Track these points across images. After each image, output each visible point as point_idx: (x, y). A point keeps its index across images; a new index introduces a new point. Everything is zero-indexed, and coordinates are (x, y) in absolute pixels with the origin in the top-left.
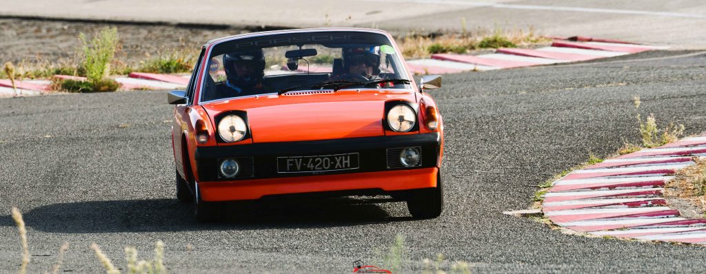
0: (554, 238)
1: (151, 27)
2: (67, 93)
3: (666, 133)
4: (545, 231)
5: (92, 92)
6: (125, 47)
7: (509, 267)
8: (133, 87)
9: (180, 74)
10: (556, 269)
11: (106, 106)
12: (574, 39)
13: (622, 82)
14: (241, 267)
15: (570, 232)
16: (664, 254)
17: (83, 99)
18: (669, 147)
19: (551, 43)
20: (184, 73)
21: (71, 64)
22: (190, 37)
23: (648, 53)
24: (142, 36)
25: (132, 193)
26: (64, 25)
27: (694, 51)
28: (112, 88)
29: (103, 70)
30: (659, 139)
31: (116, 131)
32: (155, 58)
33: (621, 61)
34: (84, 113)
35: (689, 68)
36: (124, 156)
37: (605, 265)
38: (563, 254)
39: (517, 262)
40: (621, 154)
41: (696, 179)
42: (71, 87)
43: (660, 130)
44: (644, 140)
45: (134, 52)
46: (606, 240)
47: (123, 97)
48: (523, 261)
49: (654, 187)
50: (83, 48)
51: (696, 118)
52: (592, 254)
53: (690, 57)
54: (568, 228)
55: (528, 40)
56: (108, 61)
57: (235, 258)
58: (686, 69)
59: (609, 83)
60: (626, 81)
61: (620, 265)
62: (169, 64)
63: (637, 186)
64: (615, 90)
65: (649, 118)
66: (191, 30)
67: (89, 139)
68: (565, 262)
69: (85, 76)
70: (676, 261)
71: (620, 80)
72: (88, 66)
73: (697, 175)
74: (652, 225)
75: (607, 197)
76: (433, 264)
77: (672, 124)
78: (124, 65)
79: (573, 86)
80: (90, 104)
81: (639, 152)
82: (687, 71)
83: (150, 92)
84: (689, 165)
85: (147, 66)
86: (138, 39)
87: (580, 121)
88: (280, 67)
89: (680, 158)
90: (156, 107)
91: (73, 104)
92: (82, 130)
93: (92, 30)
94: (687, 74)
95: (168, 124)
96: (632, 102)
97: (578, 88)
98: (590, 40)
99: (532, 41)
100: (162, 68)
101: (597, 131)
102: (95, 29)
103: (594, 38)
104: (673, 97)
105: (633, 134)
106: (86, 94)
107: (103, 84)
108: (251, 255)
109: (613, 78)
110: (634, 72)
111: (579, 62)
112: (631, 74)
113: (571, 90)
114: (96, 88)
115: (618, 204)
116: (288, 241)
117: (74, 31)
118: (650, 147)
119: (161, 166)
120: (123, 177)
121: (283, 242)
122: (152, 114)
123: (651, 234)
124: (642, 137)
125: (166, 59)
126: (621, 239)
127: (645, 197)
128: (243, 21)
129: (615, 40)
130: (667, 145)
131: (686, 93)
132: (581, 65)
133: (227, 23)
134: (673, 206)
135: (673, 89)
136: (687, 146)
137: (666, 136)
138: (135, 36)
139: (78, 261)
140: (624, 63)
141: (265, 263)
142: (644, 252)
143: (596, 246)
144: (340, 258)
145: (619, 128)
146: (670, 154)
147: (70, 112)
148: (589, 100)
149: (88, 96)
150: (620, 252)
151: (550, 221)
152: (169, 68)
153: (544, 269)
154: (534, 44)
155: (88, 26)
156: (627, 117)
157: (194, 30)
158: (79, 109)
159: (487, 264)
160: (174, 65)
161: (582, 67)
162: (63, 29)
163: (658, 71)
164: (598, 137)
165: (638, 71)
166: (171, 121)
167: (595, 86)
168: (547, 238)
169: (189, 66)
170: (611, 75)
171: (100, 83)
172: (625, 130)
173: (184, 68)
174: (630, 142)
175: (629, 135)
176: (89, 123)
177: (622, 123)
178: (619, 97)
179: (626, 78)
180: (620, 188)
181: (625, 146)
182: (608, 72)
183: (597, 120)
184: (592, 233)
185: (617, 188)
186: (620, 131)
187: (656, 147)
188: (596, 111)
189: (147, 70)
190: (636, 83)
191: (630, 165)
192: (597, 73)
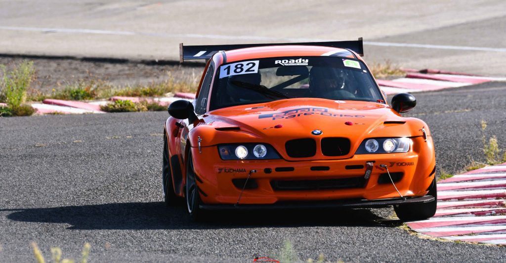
0: (412, 242)
1: (60, 61)
4: (404, 236)
5: (11, 116)
6: (39, 77)
8: (47, 112)
9: (87, 101)
11: (23, 128)
12: (425, 71)
13: (467, 109)
15: (425, 237)
17: (4, 122)
19: (405, 75)
20: (91, 100)
22: (93, 69)
23: (489, 84)
24: (52, 69)
25: (48, 203)
28: (29, 113)
29: (21, 97)
30: (500, 158)
31: (33, 149)
32: (67, 86)
33: (465, 91)
34: (5, 134)
36: (40, 171)
38: (421, 256)
40: (468, 170)
43: (501, 150)
44: (487, 158)
45: (46, 81)
46: (457, 244)
47: (38, 121)
49: (497, 199)
50: (3, 78)
52: (446, 255)
54: (424, 233)
55: (385, 72)
56: (25, 89)
57: (139, 258)
59: (456, 109)
60: (471, 107)
62: (77, 92)
64: (461, 115)
65: (492, 140)
66: (95, 63)
67: (10, 157)
69: (5, 102)
71: (465, 107)
72: (9, 93)
74: (496, 231)
75: (457, 207)
78: (38, 93)
79: (425, 112)
80: (10, 126)
81: (482, 169)
83: (61, 116)
85: (58, 94)
86: (49, 70)
88: (173, 95)
90: (67, 129)
92: (4, 148)
95: (78, 144)
96: (478, 125)
97: (429, 113)
98: (439, 73)
99: (389, 73)
100: (72, 95)
101: (447, 150)
102: (12, 62)
103: (442, 71)
105: (478, 153)
106: (6, 118)
107: (21, 109)
108: (153, 256)
109: (460, 105)
110: (476, 100)
111: (430, 91)
112: (475, 102)
113: (423, 116)
114: (15, 112)
115: (466, 213)
116: (183, 244)
118: (493, 165)
119: (73, 179)
120: (40, 189)
121: (180, 245)
122: (63, 135)
123: (496, 239)
124: (485, 155)
125: (75, 88)
126: (469, 243)
127: (490, 207)
128: (140, 55)
129: (460, 73)
132: (431, 94)
133: (126, 57)
138: (46, 69)
140: (467, 92)
142: (491, 254)
145: (465, 147)
148: (439, 124)
149: (8, 120)
151: (409, 227)
152: (77, 96)
154: (390, 75)
155: (6, 60)
156: (473, 139)
157: (97, 63)
160: (82, 93)
161: (432, 95)
163: (498, 99)
164: (448, 155)
165: (480, 99)
166: (81, 141)
167: (443, 112)
168: (406, 242)
169: (94, 94)
170: (457, 102)
171: (18, 108)
172: (471, 149)
173: (89, 96)
174: (475, 160)
175: (475, 154)
176: (9, 143)
177: (468, 144)
178: (465, 122)
179: (471, 105)
180: (468, 199)
181: (471, 163)
182: (455, 100)
183: (446, 141)
184: (444, 238)
185: (465, 199)
186: (467, 151)
187: (498, 164)
188: (445, 133)
189: (58, 97)
190: (480, 109)
191: (475, 180)
192: (445, 101)
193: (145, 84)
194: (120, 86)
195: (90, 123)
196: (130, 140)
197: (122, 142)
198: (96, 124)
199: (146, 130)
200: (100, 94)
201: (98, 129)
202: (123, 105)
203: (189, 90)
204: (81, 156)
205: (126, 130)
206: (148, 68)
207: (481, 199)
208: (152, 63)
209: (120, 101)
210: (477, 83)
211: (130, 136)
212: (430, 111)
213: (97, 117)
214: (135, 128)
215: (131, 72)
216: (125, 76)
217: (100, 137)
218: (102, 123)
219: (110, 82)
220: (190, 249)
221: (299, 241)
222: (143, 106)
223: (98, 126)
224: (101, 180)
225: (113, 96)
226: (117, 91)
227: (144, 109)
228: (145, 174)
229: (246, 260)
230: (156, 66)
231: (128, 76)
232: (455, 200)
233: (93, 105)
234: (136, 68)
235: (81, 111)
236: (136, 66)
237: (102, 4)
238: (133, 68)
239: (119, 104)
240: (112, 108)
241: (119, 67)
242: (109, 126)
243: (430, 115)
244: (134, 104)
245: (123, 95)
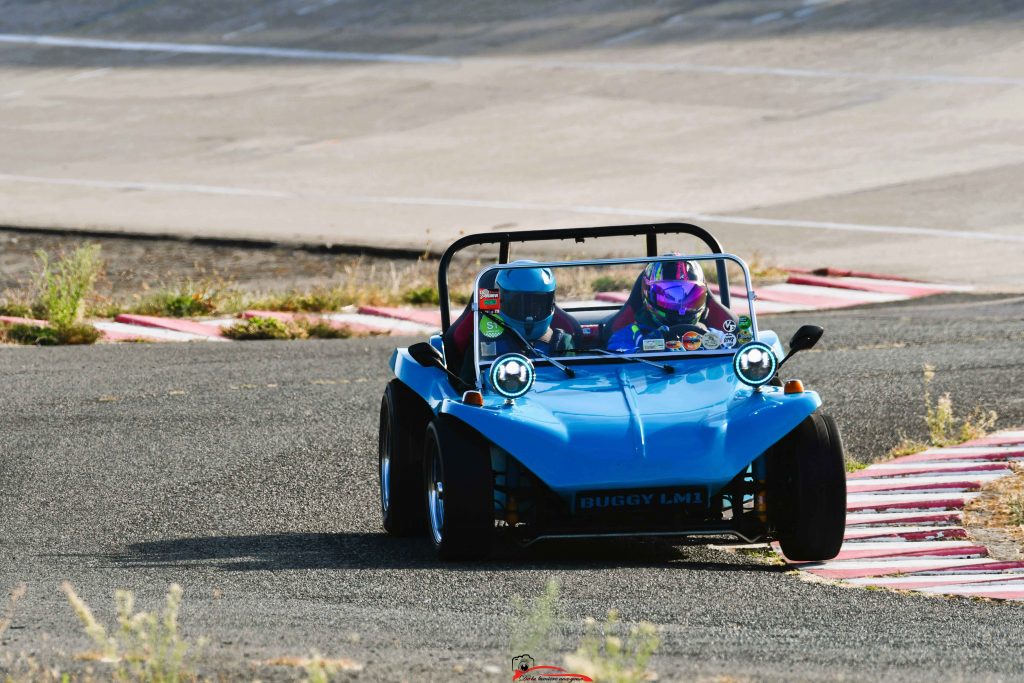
0: (788, 588)
1: (151, 244)
2: (16, 345)
3: (968, 424)
4: (774, 577)
5: (56, 344)
6: (108, 274)
7: (717, 633)
8: (121, 338)
9: (197, 318)
10: (792, 637)
11: (78, 367)
12: (823, 272)
13: (898, 342)
14: (293, 625)
15: (813, 579)
16: (962, 617)
17: (43, 356)
18: (972, 447)
19: (786, 277)
20: (204, 317)
21: (23, 299)
22: (213, 259)
23: (940, 297)
24: (135, 257)
26: (14, 237)
27: (1012, 295)
28: (89, 339)
29: (75, 309)
30: (956, 433)
31: (95, 406)
32: (159, 291)
33: (897, 309)
34: (44, 378)
35: (1005, 321)
36: (107, 446)
37: (869, 632)
38: (803, 613)
39: (730, 625)
40: (896, 456)
41: (1015, 498)
42: (21, 335)
43: (958, 419)
44: (932, 435)
45: (120, 281)
46: (870, 592)
47: (106, 354)
48: (738, 624)
49: (947, 510)
50: (41, 272)
51: (1015, 401)
52: (848, 613)
53: (1005, 305)
54: (810, 572)
56: (82, 296)
57: (283, 611)
58: (998, 323)
59: (877, 343)
60: (905, 340)
61: (893, 631)
62: (179, 301)
63: (920, 508)
64: (886, 354)
65: (941, 400)
66: (215, 249)
67: (51, 420)
68: (806, 626)
69: (46, 319)
70: (983, 628)
71: (895, 339)
72: (52, 303)
73: (1016, 491)
74: (944, 569)
75: (873, 524)
76: (597, 627)
77: (977, 410)
78: (108, 301)
80: (54, 364)
81: (922, 453)
82: (1001, 327)
83: (149, 346)
84: (1003, 475)
85: (144, 304)
86: (129, 262)
87: (831, 403)
88: (357, 309)
89: (990, 463)
90: (157, 371)
91: (26, 363)
92: (41, 404)
93: (57, 247)
94: (1002, 332)
95: (177, 398)
96: (918, 373)
97: (829, 349)
98: (848, 275)
99: (756, 275)
100: (169, 308)
101: (858, 419)
102: (60, 245)
103: (855, 271)
104: (980, 367)
105: (914, 424)
106: (47, 348)
107: (74, 332)
108: (308, 607)
109: (885, 336)
110: (916, 327)
111: (830, 310)
112: (913, 330)
113: (817, 354)
114: (65, 337)
115: (890, 535)
116: (367, 586)
117: (28, 246)
118: (941, 446)
119: (166, 463)
120: (104, 480)
121: (359, 587)
122: (151, 380)
123: (943, 584)
124: (929, 429)
125: (176, 294)
126: (894, 591)
127: (934, 525)
128: (298, 236)
129: (888, 275)
130: (969, 443)
131: (999, 361)
132: (832, 313)
133: (272, 238)
134: (978, 540)
135: (980, 354)
136: (1000, 445)
137: (968, 428)
138: (125, 257)
139: (34, 612)
140: (901, 312)
141: (330, 620)
142: (931, 612)
143: (854, 601)
144: (450, 614)
145: (892, 414)
146: (973, 458)
147: (22, 375)
148: (846, 371)
149: (50, 351)
150: (893, 612)
151: (782, 561)
152: (180, 308)
153: (773, 636)
154: (761, 278)
155: (50, 240)
156: (906, 398)
157: (219, 248)
158: (36, 372)
159: (683, 628)
160: (188, 304)
161: (835, 317)
162: (11, 243)
163: (955, 326)
164: (859, 428)
165: (924, 325)
166: (182, 392)
167: (854, 348)
168: (777, 588)
169: (211, 306)
170: (881, 331)
171: (69, 330)
172: (903, 418)
173: (203, 309)
174: (910, 438)
175: (909, 426)
176: (51, 394)
177: (897, 406)
178: (893, 366)
179: (905, 336)
180: (894, 510)
181: (901, 442)
182: (877, 325)
183: (858, 402)
184: (848, 581)
185: (888, 510)
186: (895, 420)
187: (952, 446)
188: (856, 387)
189: (144, 311)
190: (921, 344)
191: (908, 474)
192: (859, 327)
193: (306, 289)
194: (258, 292)
195: (200, 359)
196: (273, 392)
197: (259, 395)
198: (212, 362)
199: (304, 374)
200: (220, 307)
201: (216, 370)
202: (263, 327)
203: (385, 301)
204: (182, 421)
205: (267, 372)
206: (314, 259)
207: (917, 509)
208: (321, 250)
209: (257, 318)
210: (917, 295)
211: (273, 383)
212: (828, 344)
213: (213, 349)
214: (283, 370)
215: (281, 266)
216: (269, 274)
217: (218, 384)
218: (223, 359)
219: (240, 283)
220: (378, 595)
221: (580, 583)
222: (301, 330)
223: (216, 365)
224: (218, 465)
225: (245, 309)
226: (253, 300)
227: (302, 336)
228: (300, 455)
229: (481, 617)
230: (326, 256)
231: (275, 274)
232: (870, 510)
233: (207, 327)
234: (291, 258)
235: (185, 338)
236: (291, 255)
237: (230, 139)
238: (284, 259)
239: (255, 325)
240: (242, 333)
241: (259, 256)
242: (237, 364)
243: (830, 353)
244: (283, 325)
245: (263, 309)
